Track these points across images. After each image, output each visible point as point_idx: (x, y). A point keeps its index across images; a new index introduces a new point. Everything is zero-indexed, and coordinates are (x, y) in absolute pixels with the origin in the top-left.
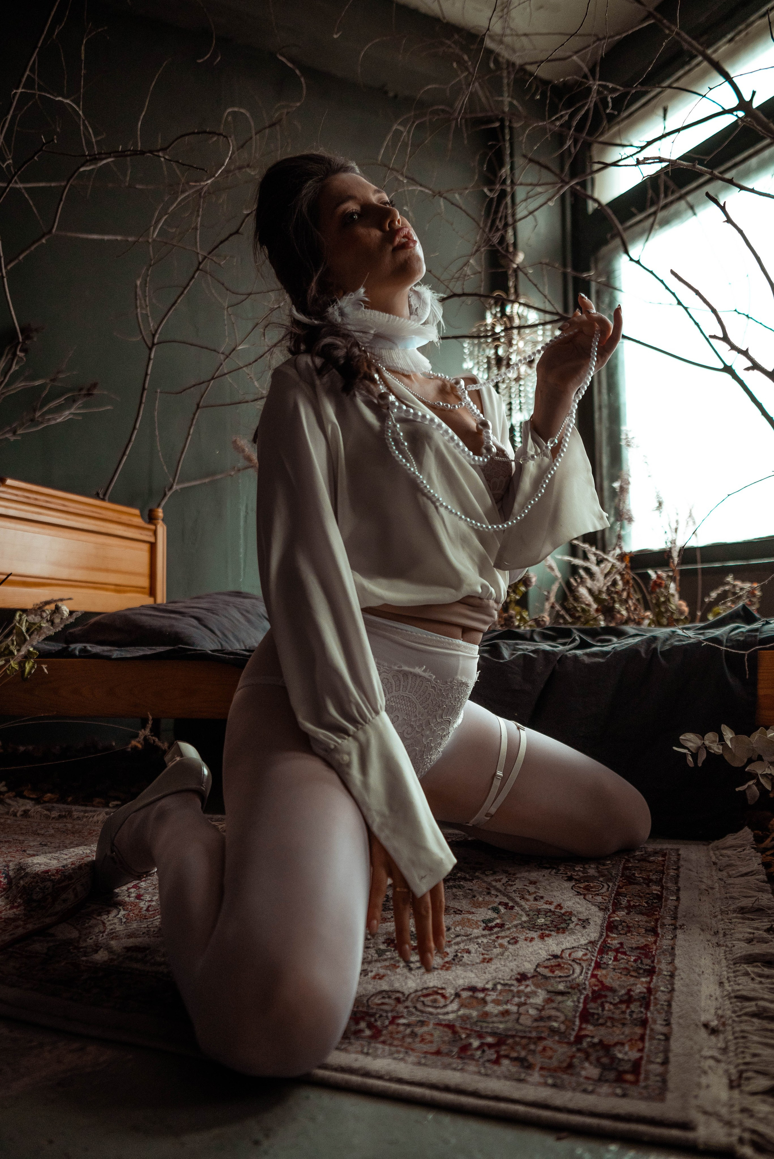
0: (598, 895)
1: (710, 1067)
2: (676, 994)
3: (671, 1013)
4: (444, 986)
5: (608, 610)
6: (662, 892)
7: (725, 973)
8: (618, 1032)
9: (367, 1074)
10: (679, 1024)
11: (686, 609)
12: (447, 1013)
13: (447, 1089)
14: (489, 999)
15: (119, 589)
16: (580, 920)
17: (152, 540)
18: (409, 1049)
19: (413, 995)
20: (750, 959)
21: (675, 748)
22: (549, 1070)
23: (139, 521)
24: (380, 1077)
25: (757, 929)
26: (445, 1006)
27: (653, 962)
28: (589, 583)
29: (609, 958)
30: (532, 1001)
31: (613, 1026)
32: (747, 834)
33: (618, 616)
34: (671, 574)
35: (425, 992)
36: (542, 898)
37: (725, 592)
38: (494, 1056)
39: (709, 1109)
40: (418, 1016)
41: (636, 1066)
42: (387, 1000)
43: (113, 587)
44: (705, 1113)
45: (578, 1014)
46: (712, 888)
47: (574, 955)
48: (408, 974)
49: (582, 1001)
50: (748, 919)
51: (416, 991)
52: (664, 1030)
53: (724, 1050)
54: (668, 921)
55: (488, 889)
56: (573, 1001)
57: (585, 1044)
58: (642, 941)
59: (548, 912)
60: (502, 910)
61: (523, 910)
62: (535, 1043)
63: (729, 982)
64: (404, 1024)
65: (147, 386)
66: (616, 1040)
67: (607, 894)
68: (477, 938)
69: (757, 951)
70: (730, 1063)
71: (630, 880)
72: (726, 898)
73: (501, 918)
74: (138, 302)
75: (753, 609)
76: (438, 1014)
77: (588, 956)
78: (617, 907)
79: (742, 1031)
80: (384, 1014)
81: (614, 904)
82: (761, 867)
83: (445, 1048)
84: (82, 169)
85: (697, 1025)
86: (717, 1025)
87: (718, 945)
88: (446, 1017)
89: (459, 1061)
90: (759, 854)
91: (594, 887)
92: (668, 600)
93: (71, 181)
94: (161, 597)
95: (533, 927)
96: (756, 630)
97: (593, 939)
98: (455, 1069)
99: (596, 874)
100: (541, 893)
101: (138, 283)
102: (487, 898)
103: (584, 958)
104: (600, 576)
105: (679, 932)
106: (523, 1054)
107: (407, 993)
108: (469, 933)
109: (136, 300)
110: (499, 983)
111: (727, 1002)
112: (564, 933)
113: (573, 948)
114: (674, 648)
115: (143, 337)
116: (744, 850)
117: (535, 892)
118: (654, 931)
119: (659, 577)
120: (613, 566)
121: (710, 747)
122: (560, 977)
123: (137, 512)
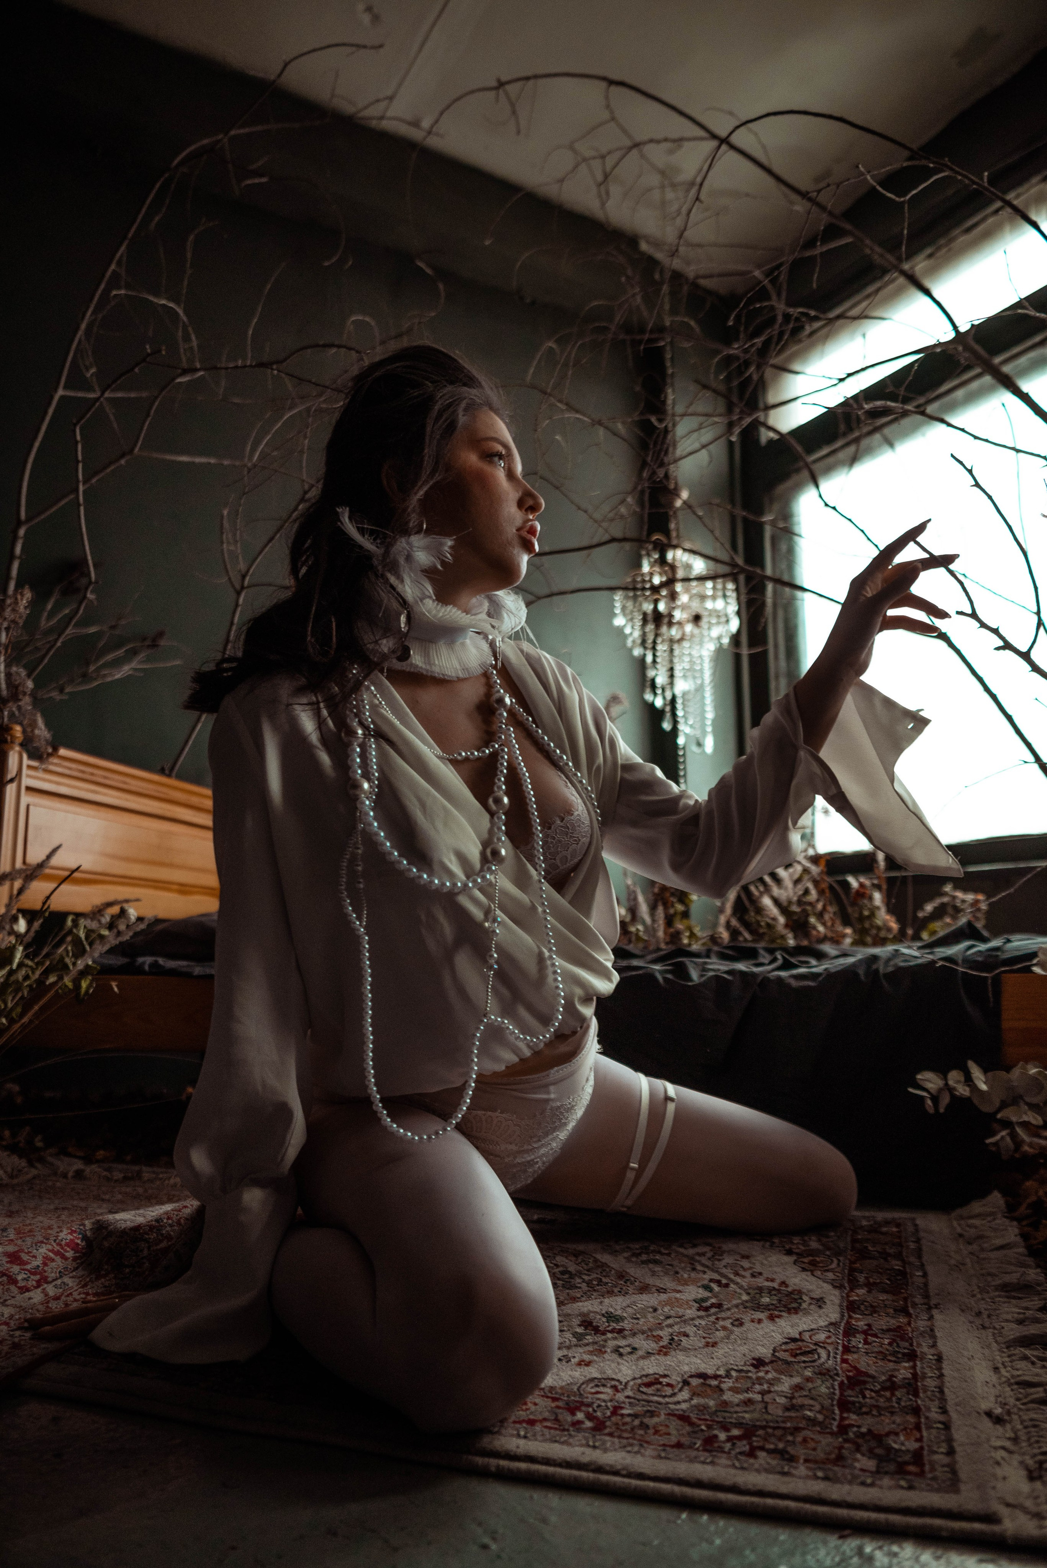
0: (828, 1271)
1: (1003, 1458)
2: (946, 1379)
3: (946, 1400)
4: (666, 1372)
5: (799, 925)
6: (904, 1267)
7: (998, 1358)
8: (887, 1421)
9: (599, 1469)
10: (959, 1412)
11: (894, 926)
12: (679, 1403)
13: (699, 1484)
14: (723, 1386)
15: (184, 889)
16: (812, 1299)
18: (643, 1443)
19: (632, 1383)
20: (1026, 1341)
21: (910, 1090)
22: (816, 1462)
24: (616, 1473)
25: (1027, 1309)
26: (674, 1395)
27: (911, 1345)
28: (776, 891)
29: (858, 1341)
30: (776, 1388)
31: (880, 1415)
32: (996, 1199)
33: (814, 933)
34: (876, 882)
35: (645, 1380)
36: (760, 1274)
37: (943, 906)
38: (747, 1448)
39: (1011, 1500)
40: (643, 1406)
41: (918, 1457)
42: (601, 1389)
43: (175, 887)
44: (1008, 1505)
45: (835, 1403)
46: (963, 1264)
47: (814, 1338)
48: (620, 1360)
49: (837, 1387)
50: (1015, 1298)
51: (634, 1379)
52: (942, 1418)
53: (1015, 1440)
54: (918, 1299)
55: (692, 1264)
56: (828, 1388)
57: (851, 1435)
58: (893, 1323)
59: (771, 1290)
60: (716, 1288)
61: (741, 1287)
62: (792, 1434)
63: (1005, 1367)
64: (629, 1415)
66: (887, 1429)
67: (839, 1269)
68: (693, 1319)
69: (1033, 1332)
70: (1024, 1454)
71: (864, 1254)
72: (983, 1275)
73: (716, 1297)
75: (979, 925)
76: (668, 1403)
77: (833, 1339)
78: (854, 1284)
79: (1032, 1420)
80: (603, 1404)
81: (850, 1281)
82: (1018, 1239)
83: (685, 1440)
84: (179, 380)
85: (978, 1413)
86: (1001, 1413)
87: (984, 1327)
88: (678, 1407)
89: (706, 1454)
90: (1015, 1223)
91: (822, 1262)
92: (872, 915)
93: (164, 393)
95: (758, 1307)
96: (997, 949)
97: (833, 1320)
98: (704, 1463)
99: (821, 1247)
100: (758, 1268)
101: (225, 513)
102: (693, 1275)
103: (829, 1341)
104: (788, 883)
105: (934, 1312)
106: (781, 1445)
107: (624, 1381)
108: (681, 1314)
109: (222, 533)
110: (733, 1369)
111: (1008, 1389)
112: (796, 1313)
113: (812, 1330)
114: (899, 969)
116: (994, 1219)
117: (751, 1268)
118: (904, 1311)
119: (862, 885)
120: (806, 871)
121: (954, 1089)
122: (804, 1362)
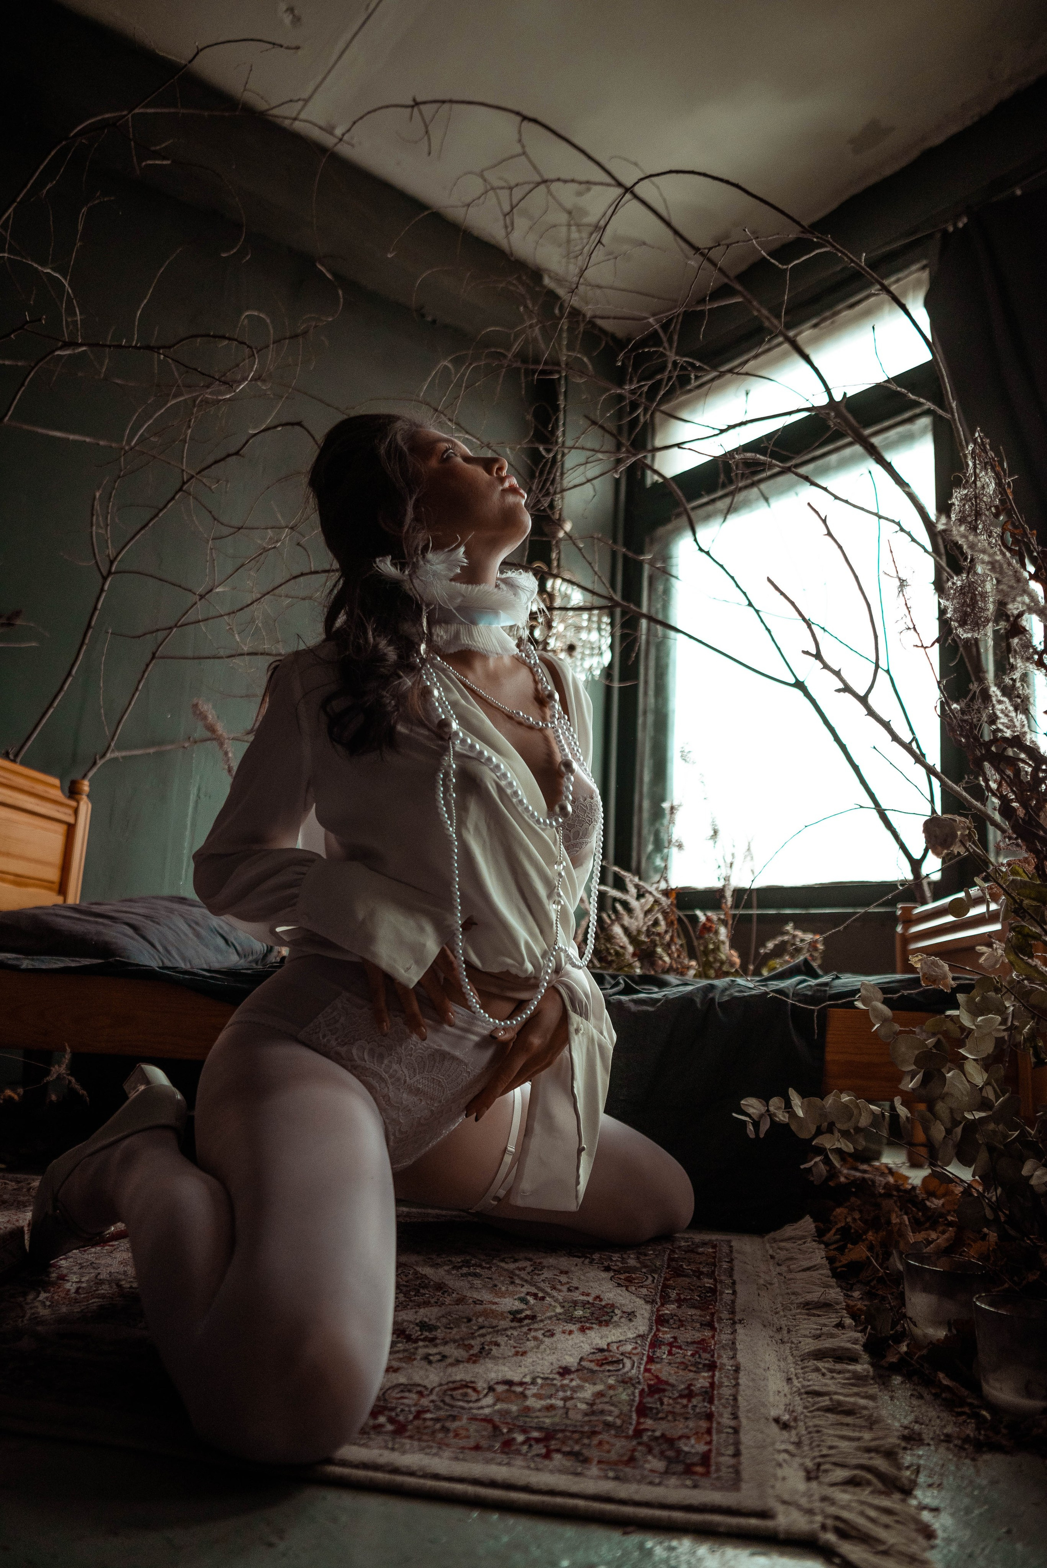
0: (642, 1287)
1: (784, 1460)
2: (741, 1388)
3: (738, 1407)
4: (473, 1379)
5: (646, 955)
6: (715, 1286)
7: (792, 1369)
8: (681, 1426)
9: (396, 1470)
10: (748, 1418)
11: (737, 961)
12: (482, 1408)
13: (493, 1484)
14: (529, 1393)
15: (20, 880)
16: (624, 1312)
17: (71, 820)
18: (442, 1445)
19: (437, 1389)
20: (819, 1355)
21: (734, 1115)
22: (608, 1463)
23: (57, 794)
24: (412, 1474)
25: (825, 1325)
26: (478, 1400)
27: (713, 1356)
28: (626, 920)
29: (662, 1352)
30: (579, 1395)
31: (675, 1420)
32: (808, 1224)
33: (660, 962)
34: (722, 917)
35: (451, 1385)
36: (577, 1288)
37: (784, 943)
38: (544, 1451)
39: (787, 1498)
40: (447, 1411)
41: (705, 1459)
42: (406, 1394)
43: (11, 877)
44: (784, 1502)
45: (634, 1409)
46: (771, 1284)
47: (622, 1349)
48: (428, 1367)
49: (637, 1394)
50: (814, 1315)
51: (441, 1385)
52: (732, 1423)
53: (798, 1444)
54: (725, 1315)
55: (512, 1278)
56: (629, 1395)
57: (645, 1438)
58: (698, 1336)
59: (584, 1304)
60: (531, 1299)
61: (556, 1301)
62: (589, 1437)
63: (798, 1378)
64: (432, 1419)
65: (93, 623)
66: (680, 1433)
67: (653, 1286)
68: (506, 1329)
69: (827, 1345)
70: (805, 1457)
71: (678, 1272)
72: (788, 1294)
73: (531, 1309)
74: (95, 517)
75: (815, 965)
76: (471, 1408)
77: (639, 1350)
78: (665, 1299)
79: (815, 1426)
80: (407, 1409)
81: (661, 1297)
82: (825, 1262)
83: (484, 1443)
84: (58, 353)
85: (767, 1419)
86: (788, 1420)
87: (783, 1342)
88: (481, 1411)
89: (504, 1456)
90: (822, 1246)
91: (637, 1278)
92: (717, 949)
93: (41, 364)
94: (74, 896)
95: (571, 1319)
96: (826, 984)
97: (641, 1333)
98: (500, 1464)
99: (638, 1265)
100: (575, 1283)
101: (98, 495)
102: (511, 1288)
103: (634, 1352)
104: (639, 913)
105: (738, 1326)
106: (577, 1448)
107: (430, 1386)
108: (494, 1324)
109: (92, 515)
110: (538, 1377)
111: (797, 1398)
112: (607, 1326)
113: (620, 1341)
114: (734, 999)
115: (96, 562)
116: (804, 1243)
117: (568, 1283)
118: (711, 1326)
119: (708, 919)
120: (656, 902)
121: (775, 1115)
122: (609, 1371)
123: (57, 782)
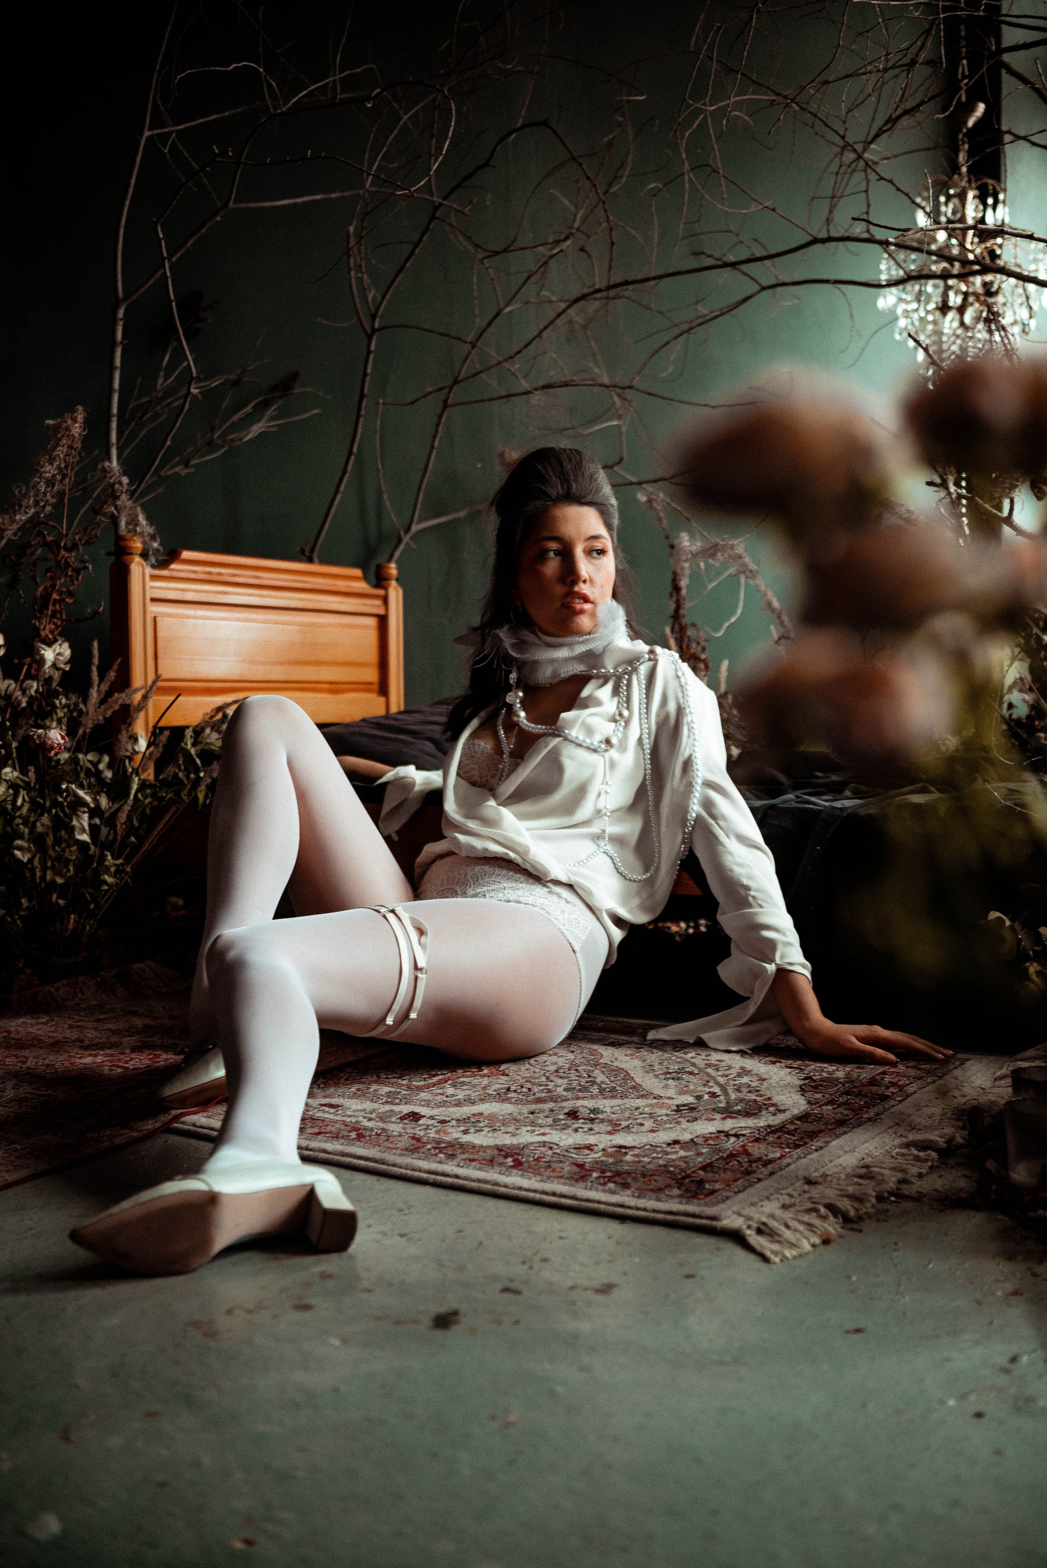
14: (631, 1153)
15: (335, 688)
16: (779, 1109)
17: (381, 611)
23: (362, 586)
26: (589, 1154)
55: (708, 1082)
59: (749, 1102)
65: (366, 391)
71: (873, 1083)
74: (352, 258)
89: (574, 1182)
94: (397, 699)
100: (762, 1088)
101: (351, 230)
102: (699, 1088)
109: (349, 254)
115: (359, 318)
117: (756, 1087)
123: (358, 572)
